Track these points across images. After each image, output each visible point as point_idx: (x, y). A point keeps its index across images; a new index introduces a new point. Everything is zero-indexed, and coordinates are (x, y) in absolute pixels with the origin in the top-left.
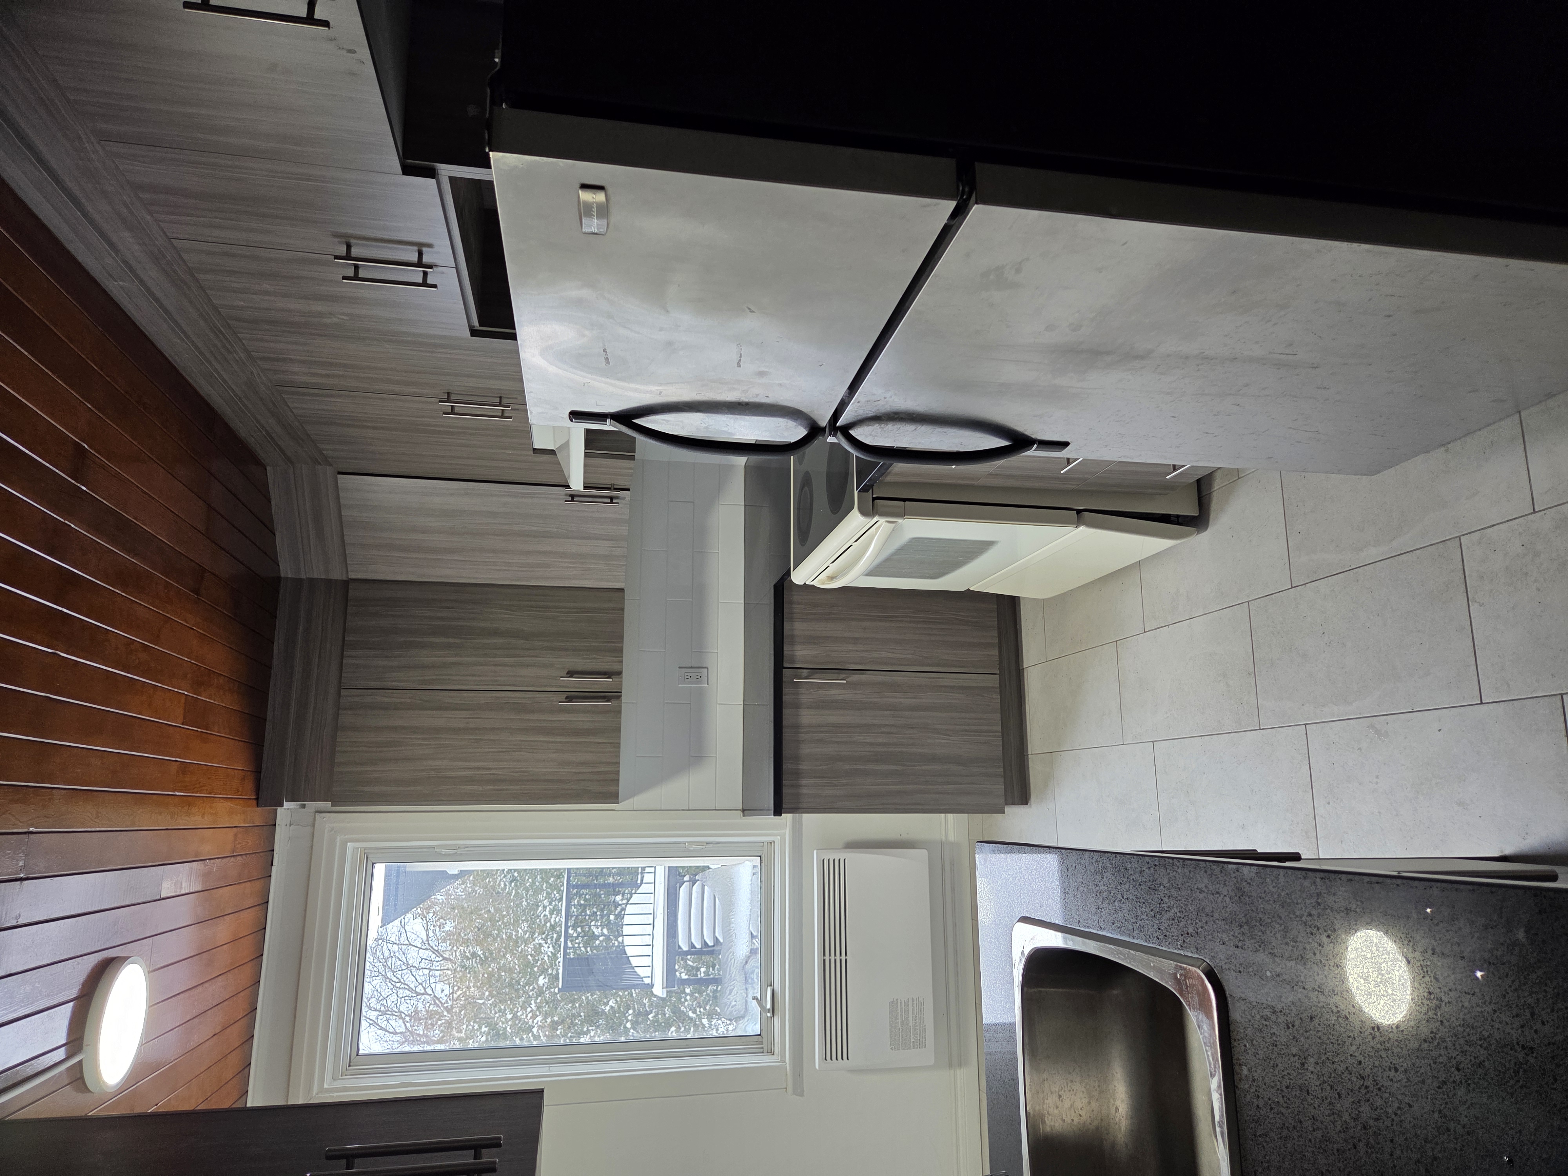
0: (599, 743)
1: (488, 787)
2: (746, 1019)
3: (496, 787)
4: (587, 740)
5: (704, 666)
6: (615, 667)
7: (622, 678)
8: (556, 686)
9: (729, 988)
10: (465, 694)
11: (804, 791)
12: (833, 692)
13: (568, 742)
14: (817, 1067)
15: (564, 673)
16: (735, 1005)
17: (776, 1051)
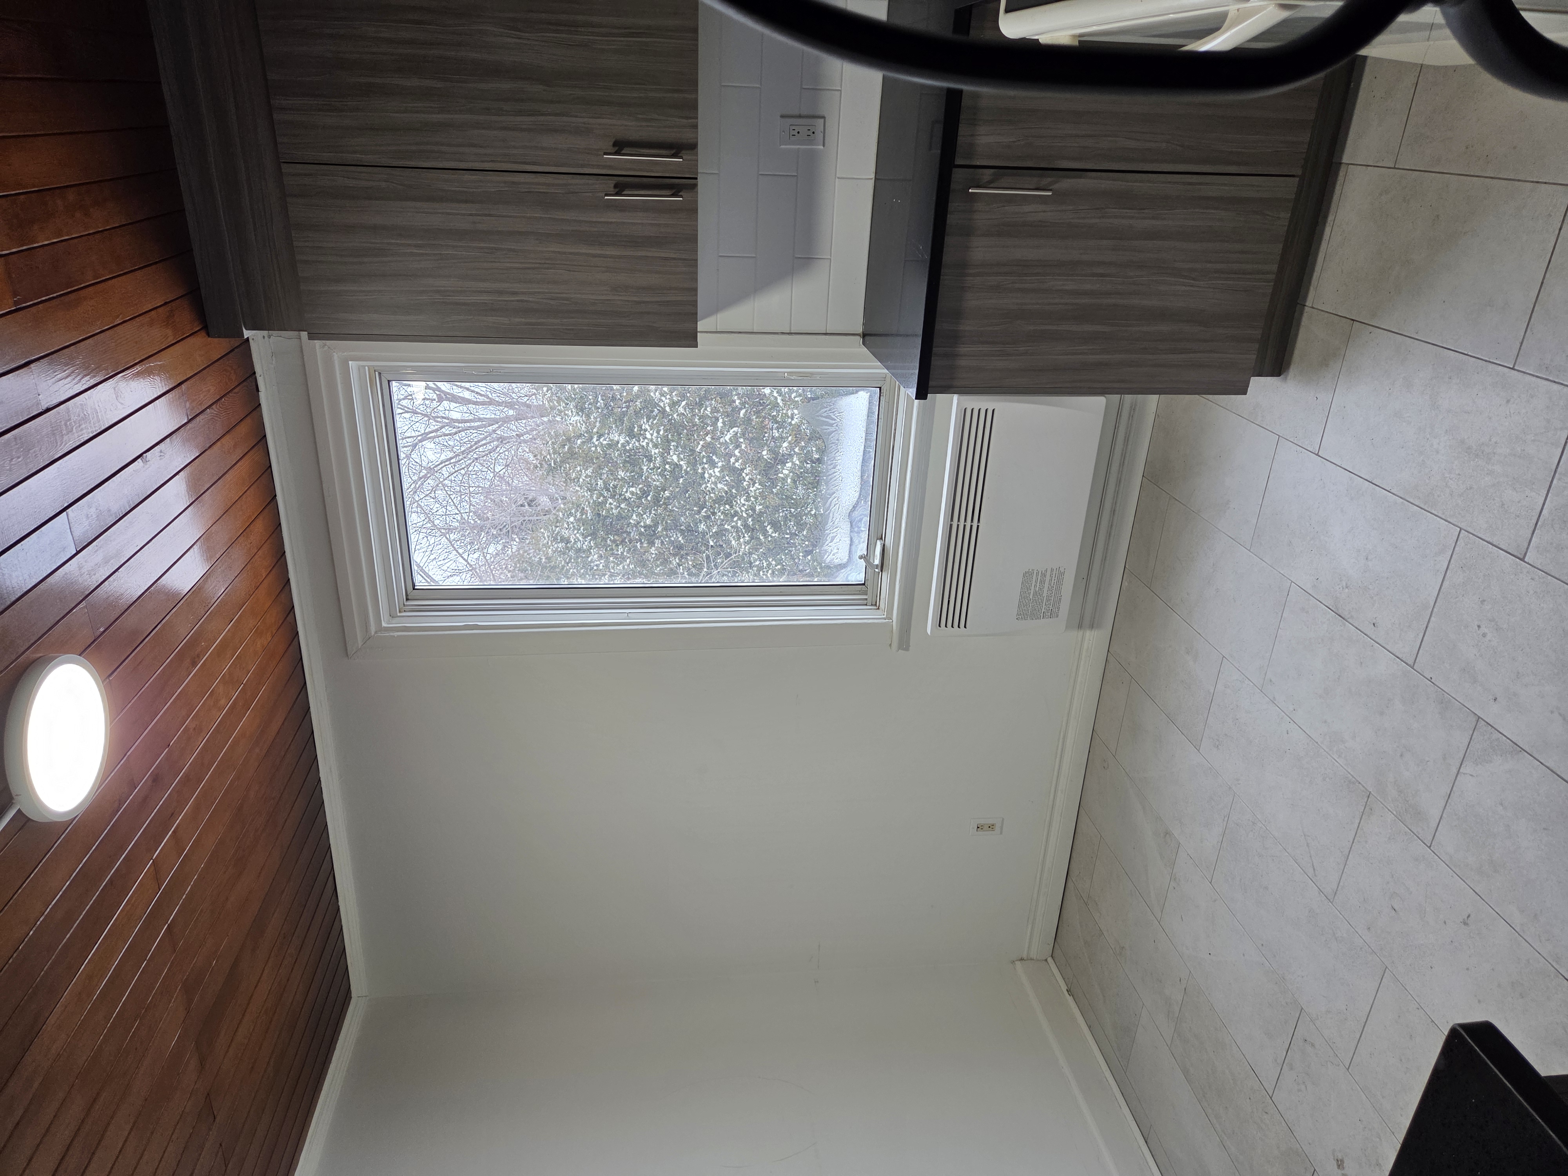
0: (666, 259)
1: (517, 320)
2: (849, 568)
3: (528, 320)
4: (649, 254)
5: (821, 113)
6: (686, 136)
7: (697, 155)
8: (598, 166)
9: (831, 535)
10: (467, 176)
11: (962, 362)
12: (1027, 208)
13: (620, 257)
14: (929, 632)
15: (608, 145)
16: (837, 553)
17: (882, 606)
